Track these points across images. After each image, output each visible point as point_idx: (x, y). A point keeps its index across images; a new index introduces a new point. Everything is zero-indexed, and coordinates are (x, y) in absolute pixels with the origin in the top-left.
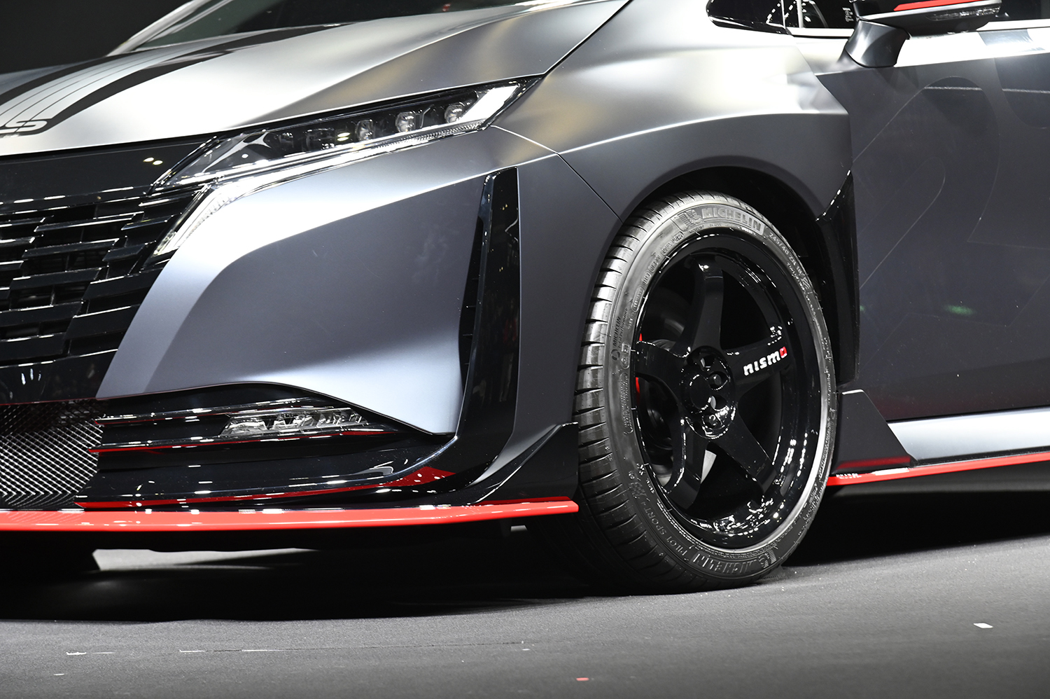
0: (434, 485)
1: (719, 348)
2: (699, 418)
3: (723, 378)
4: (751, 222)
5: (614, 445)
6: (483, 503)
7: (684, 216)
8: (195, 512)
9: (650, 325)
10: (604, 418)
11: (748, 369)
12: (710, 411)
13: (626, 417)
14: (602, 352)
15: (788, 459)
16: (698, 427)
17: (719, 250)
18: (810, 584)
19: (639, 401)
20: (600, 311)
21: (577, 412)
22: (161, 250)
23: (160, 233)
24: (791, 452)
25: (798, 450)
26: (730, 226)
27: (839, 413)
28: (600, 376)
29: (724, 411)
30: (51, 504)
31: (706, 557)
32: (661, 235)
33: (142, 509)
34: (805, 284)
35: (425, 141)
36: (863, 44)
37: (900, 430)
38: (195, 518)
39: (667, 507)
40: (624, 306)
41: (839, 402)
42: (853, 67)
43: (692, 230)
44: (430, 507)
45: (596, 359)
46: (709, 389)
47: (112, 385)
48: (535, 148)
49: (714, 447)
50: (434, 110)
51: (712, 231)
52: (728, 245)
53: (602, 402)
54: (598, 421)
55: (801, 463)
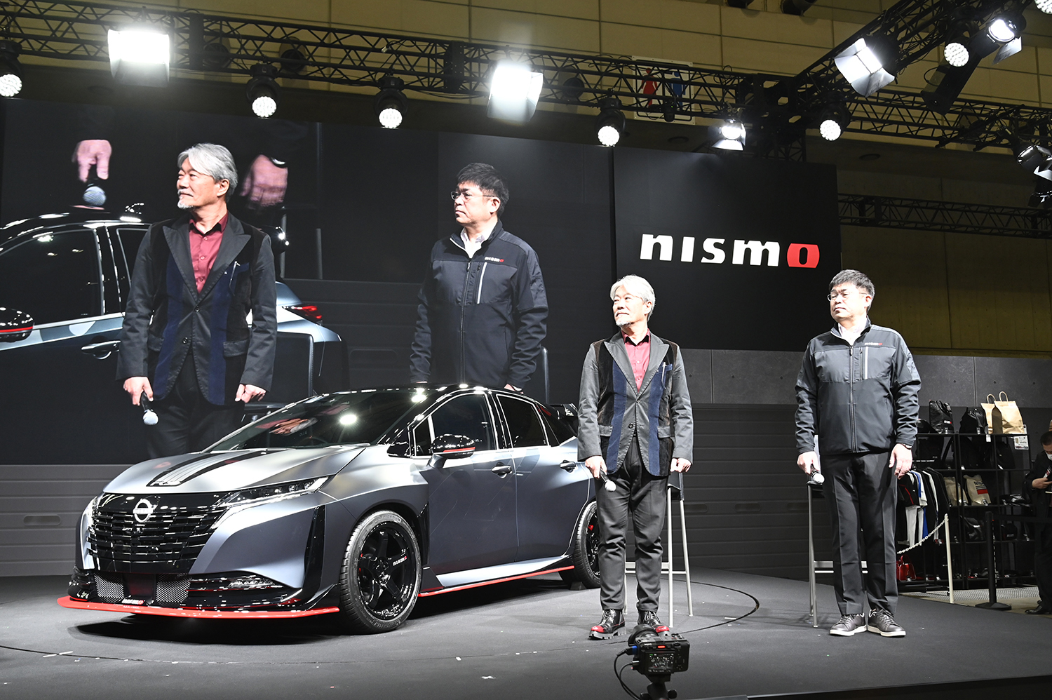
0: (295, 603)
1: (385, 556)
2: (379, 579)
3: (386, 566)
4: (397, 519)
5: (351, 591)
6: (310, 610)
7: (376, 518)
8: (219, 611)
9: (365, 551)
10: (349, 582)
11: (394, 564)
12: (383, 576)
13: (355, 582)
14: (349, 561)
15: (405, 592)
16: (378, 582)
17: (387, 528)
18: (412, 631)
19: (359, 574)
20: (349, 549)
21: (340, 580)
22: (213, 527)
23: (213, 522)
24: (406, 590)
25: (408, 589)
26: (391, 520)
27: (422, 575)
28: (348, 569)
29: (387, 576)
30: (174, 605)
31: (379, 623)
32: (369, 524)
33: (201, 610)
34: (413, 537)
35: (299, 495)
36: (434, 461)
38: (219, 614)
39: (367, 608)
40: (356, 546)
41: (422, 572)
42: (430, 468)
43: (379, 522)
44: (294, 611)
45: (347, 563)
46: (381, 569)
47: (195, 570)
48: (331, 499)
49: (383, 587)
50: (301, 485)
51: (384, 522)
52: (390, 526)
53: (348, 578)
54: (347, 581)
55: (409, 593)
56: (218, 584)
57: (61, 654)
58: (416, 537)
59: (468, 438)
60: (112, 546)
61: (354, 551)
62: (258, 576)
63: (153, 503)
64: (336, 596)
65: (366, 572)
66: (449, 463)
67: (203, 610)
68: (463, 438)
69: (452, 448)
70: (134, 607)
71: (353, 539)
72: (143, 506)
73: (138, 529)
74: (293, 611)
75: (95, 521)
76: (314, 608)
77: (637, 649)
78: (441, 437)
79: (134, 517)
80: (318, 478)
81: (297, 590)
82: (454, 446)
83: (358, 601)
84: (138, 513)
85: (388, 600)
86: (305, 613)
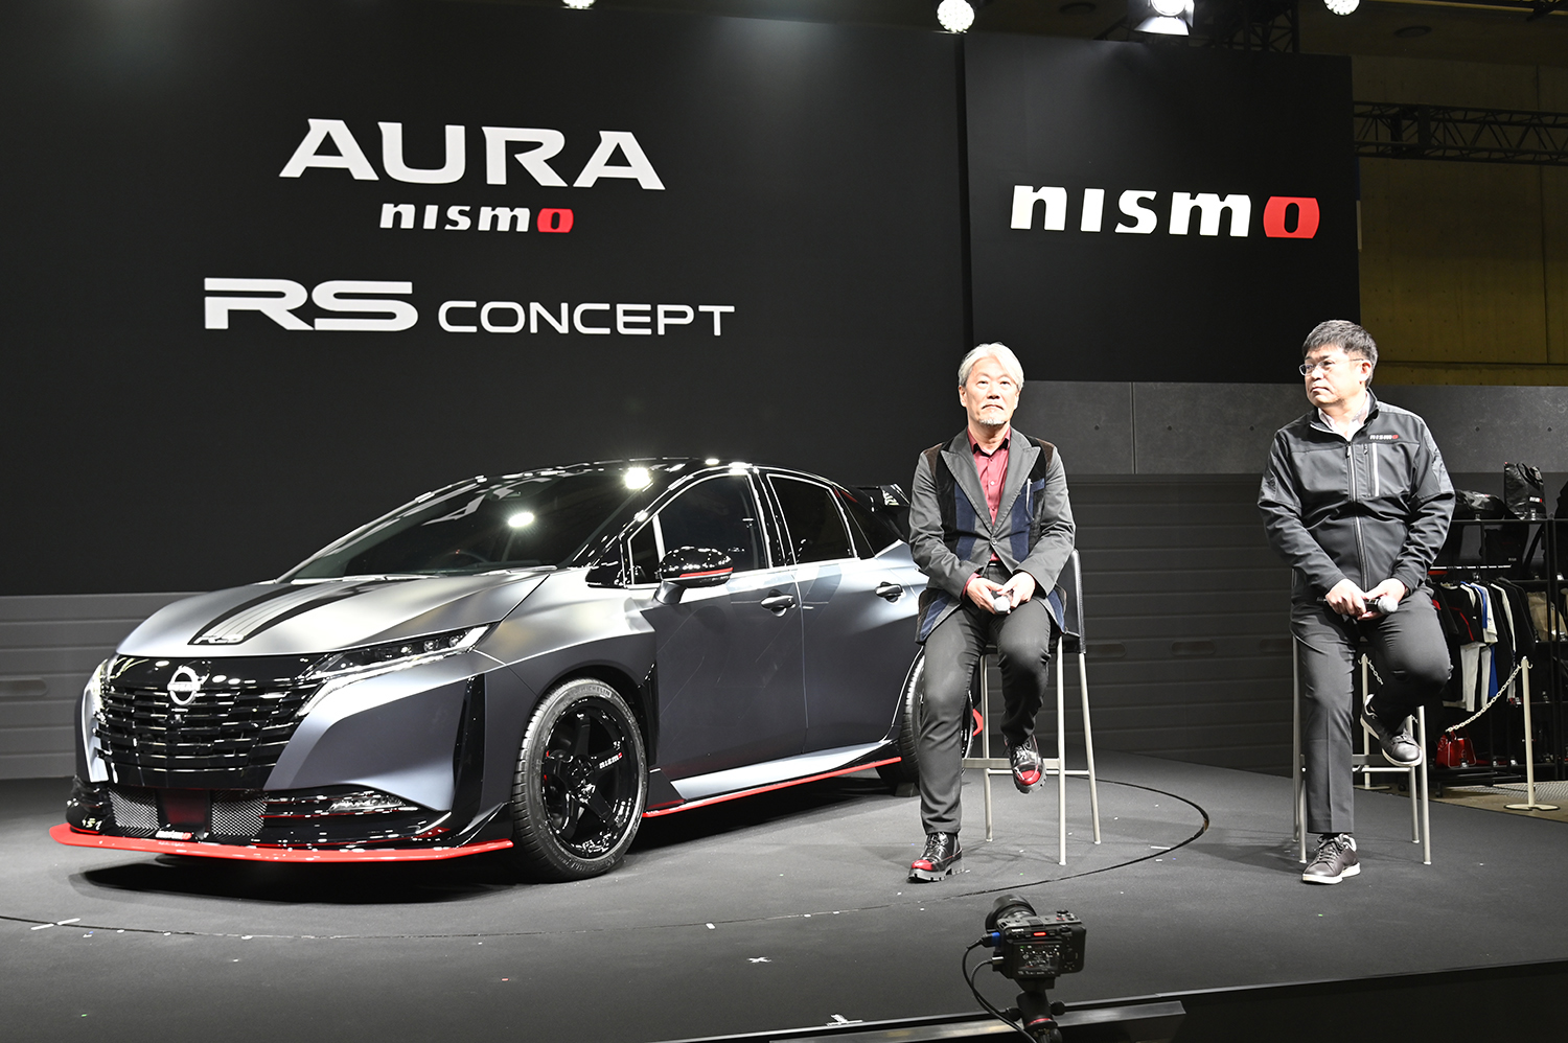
0: (439, 835)
1: (587, 754)
2: (576, 792)
3: (589, 769)
4: (605, 691)
5: (532, 812)
6: (464, 846)
7: (570, 692)
8: (315, 850)
9: (554, 744)
10: (527, 798)
11: (602, 765)
12: (583, 786)
13: (539, 799)
14: (526, 765)
16: (576, 797)
17: (588, 707)
18: (629, 875)
19: (544, 783)
20: (525, 743)
21: (513, 795)
22: (301, 713)
23: (300, 704)
24: (622, 808)
25: (626, 806)
26: (594, 695)
27: (648, 783)
28: (525, 777)
29: (589, 787)
30: (242, 841)
31: (578, 863)
32: (558, 703)
33: (286, 848)
34: (631, 720)
35: (441, 657)
36: (663, 593)
37: (677, 784)
38: (315, 854)
39: (558, 841)
40: (538, 740)
41: (648, 777)
42: (658, 605)
43: (575, 699)
44: (439, 849)
45: (523, 768)
46: (581, 775)
47: (271, 784)
48: (495, 663)
49: (583, 805)
50: (443, 640)
51: (584, 698)
52: (593, 704)
53: (526, 790)
54: (523, 799)
55: (627, 813)
56: (312, 806)
57: (60, 923)
58: (637, 720)
59: (720, 553)
60: (135, 744)
61: (535, 748)
62: (377, 791)
63: (199, 673)
64: (507, 824)
65: (556, 782)
66: (690, 595)
67: (290, 849)
68: (712, 553)
69: (695, 571)
70: (177, 844)
71: (532, 727)
72: (184, 678)
73: (178, 717)
74: (436, 849)
75: (105, 703)
76: (471, 844)
77: (1000, 937)
78: (677, 551)
79: (169, 696)
80: (472, 628)
81: (442, 813)
82: (698, 567)
83: (543, 829)
84: (176, 690)
85: (593, 824)
86: (457, 851)
